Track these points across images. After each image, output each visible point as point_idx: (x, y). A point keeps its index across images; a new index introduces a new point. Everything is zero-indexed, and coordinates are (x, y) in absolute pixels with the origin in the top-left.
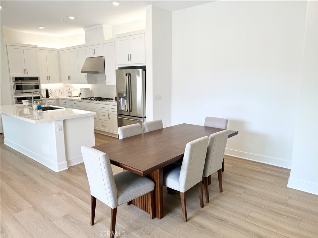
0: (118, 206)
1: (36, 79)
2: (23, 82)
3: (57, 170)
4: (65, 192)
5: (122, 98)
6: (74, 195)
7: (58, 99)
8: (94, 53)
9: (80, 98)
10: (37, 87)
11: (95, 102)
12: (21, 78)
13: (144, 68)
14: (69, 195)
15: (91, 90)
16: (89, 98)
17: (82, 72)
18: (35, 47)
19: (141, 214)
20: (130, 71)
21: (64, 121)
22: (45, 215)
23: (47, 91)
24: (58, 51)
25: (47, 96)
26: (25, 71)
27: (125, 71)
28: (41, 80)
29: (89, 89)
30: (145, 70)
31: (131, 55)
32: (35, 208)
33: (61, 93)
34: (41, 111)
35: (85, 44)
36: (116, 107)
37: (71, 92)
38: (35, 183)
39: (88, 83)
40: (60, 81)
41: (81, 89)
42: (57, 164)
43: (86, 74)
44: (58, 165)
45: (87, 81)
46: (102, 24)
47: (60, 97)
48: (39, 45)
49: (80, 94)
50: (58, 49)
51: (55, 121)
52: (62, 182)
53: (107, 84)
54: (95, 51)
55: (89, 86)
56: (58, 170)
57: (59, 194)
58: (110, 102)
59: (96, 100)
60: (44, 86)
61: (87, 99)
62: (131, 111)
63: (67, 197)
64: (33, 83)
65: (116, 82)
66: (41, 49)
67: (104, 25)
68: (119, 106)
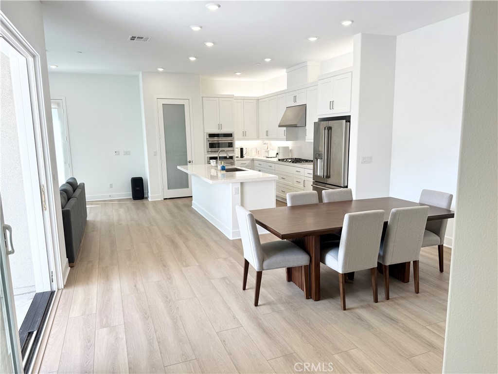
0: (263, 270)
1: (230, 135)
2: (220, 139)
3: (231, 238)
4: (231, 259)
5: (319, 160)
6: (238, 263)
7: (253, 160)
8: (295, 101)
9: (276, 160)
10: (231, 145)
11: (291, 164)
12: (219, 134)
13: (347, 119)
14: (234, 261)
15: (290, 149)
16: (284, 159)
17: (280, 126)
18: (232, 97)
19: (297, 292)
20: (331, 123)
21: (242, 184)
22: (207, 274)
23: (242, 150)
24: (258, 100)
25: (242, 156)
26: (220, 126)
27: (325, 124)
28: (235, 136)
29: (288, 147)
30: (350, 122)
31: (334, 102)
32: (200, 267)
33: (258, 152)
34: (224, 172)
35: (286, 89)
36: (312, 172)
37: (268, 152)
38: (208, 246)
39: (287, 140)
40: (258, 138)
41: (279, 147)
42: (231, 231)
43: (285, 128)
44: (233, 232)
45: (285, 137)
46: (306, 62)
47: (256, 157)
48: (237, 94)
49: (277, 154)
50: (258, 97)
51: (232, 183)
52: (232, 249)
53: (307, 141)
54: (297, 98)
55: (290, 144)
56: (233, 237)
57: (225, 259)
58: (308, 166)
59: (293, 162)
60: (238, 144)
61: (283, 160)
62: (328, 177)
63: (232, 263)
64: (227, 140)
65: (313, 138)
66: (237, 98)
67: (309, 63)
68: (315, 170)
